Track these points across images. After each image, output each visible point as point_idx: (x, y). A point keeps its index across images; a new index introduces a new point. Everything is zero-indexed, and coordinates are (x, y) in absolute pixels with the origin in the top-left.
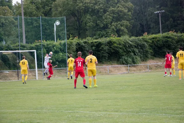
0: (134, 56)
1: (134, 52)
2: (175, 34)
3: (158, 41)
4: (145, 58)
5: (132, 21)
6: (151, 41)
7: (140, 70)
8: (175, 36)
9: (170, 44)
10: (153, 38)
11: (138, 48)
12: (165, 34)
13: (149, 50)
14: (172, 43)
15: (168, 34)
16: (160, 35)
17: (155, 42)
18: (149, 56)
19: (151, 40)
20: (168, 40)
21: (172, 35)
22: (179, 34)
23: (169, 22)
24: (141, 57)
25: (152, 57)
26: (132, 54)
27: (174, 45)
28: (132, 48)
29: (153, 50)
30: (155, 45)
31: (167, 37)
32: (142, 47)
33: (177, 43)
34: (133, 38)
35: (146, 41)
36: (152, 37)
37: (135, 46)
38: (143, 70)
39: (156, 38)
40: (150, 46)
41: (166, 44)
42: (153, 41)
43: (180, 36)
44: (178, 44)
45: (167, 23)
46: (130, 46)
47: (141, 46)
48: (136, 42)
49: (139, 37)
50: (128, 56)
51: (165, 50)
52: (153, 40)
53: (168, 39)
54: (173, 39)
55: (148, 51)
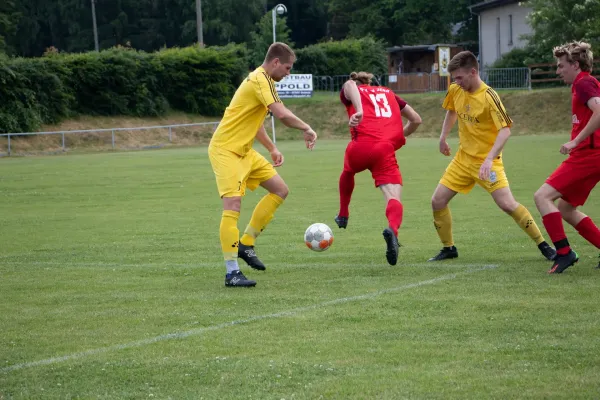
0: (24, 110)
1: (23, 98)
2: (133, 52)
3: (89, 70)
4: (54, 116)
5: (17, 13)
6: (69, 71)
7: (41, 148)
8: (134, 58)
9: (121, 79)
10: (76, 63)
11: (35, 89)
12: (107, 53)
13: (64, 94)
14: (126, 76)
15: (115, 53)
16: (93, 56)
17: (80, 72)
18: (67, 111)
19: (69, 67)
20: (115, 70)
21: (127, 56)
22: (143, 55)
23: (117, 21)
24: (43, 114)
25: (75, 112)
26: (20, 105)
27: (131, 83)
28: (20, 87)
29: (75, 95)
30: (82, 82)
31: (112, 61)
32: (47, 85)
33: (139, 77)
34: (21, 60)
35: (55, 70)
36: (72, 60)
37: (27, 83)
38: (50, 149)
39: (84, 62)
40: (67, 82)
41: (111, 80)
42: (75, 71)
43: (147, 59)
44: (142, 80)
45: (112, 23)
46: (13, 83)
47: (41, 83)
48: (29, 71)
49: (35, 59)
50: (7, 108)
51: (108, 95)
52: (75, 67)
53: (117, 67)
54: (129, 66)
55: (62, 97)
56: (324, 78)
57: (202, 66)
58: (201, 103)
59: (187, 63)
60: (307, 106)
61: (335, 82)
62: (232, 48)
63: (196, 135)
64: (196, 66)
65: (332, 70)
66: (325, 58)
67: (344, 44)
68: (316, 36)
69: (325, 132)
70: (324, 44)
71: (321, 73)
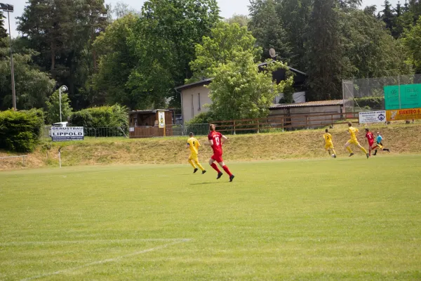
56: (91, 129)
57: (15, 122)
58: (15, 144)
59: (6, 120)
60: (81, 146)
61: (97, 131)
62: (34, 111)
63: (11, 163)
64: (12, 122)
65: (95, 124)
66: (91, 117)
67: (102, 109)
68: (86, 105)
69: (91, 161)
70: (90, 109)
71: (89, 126)
